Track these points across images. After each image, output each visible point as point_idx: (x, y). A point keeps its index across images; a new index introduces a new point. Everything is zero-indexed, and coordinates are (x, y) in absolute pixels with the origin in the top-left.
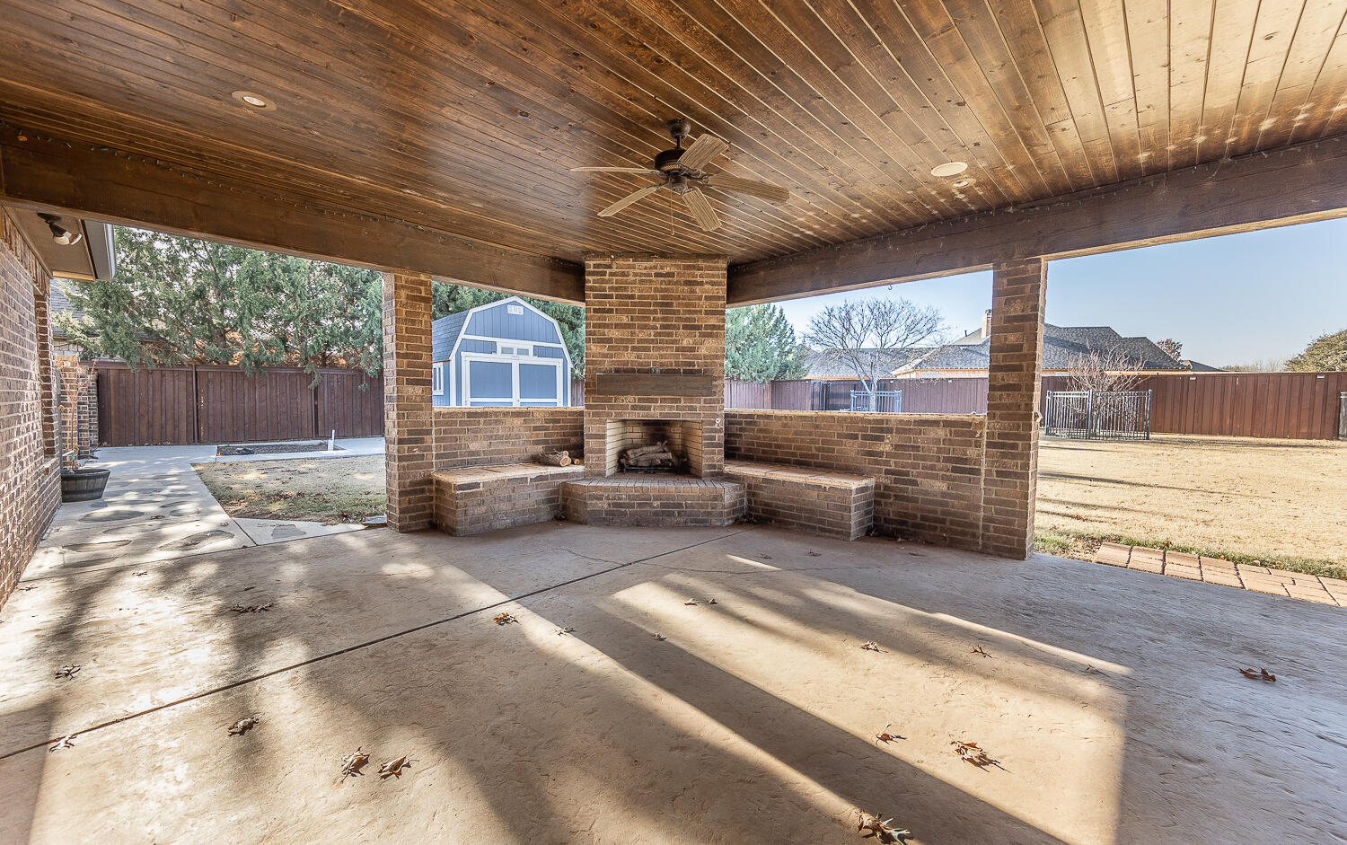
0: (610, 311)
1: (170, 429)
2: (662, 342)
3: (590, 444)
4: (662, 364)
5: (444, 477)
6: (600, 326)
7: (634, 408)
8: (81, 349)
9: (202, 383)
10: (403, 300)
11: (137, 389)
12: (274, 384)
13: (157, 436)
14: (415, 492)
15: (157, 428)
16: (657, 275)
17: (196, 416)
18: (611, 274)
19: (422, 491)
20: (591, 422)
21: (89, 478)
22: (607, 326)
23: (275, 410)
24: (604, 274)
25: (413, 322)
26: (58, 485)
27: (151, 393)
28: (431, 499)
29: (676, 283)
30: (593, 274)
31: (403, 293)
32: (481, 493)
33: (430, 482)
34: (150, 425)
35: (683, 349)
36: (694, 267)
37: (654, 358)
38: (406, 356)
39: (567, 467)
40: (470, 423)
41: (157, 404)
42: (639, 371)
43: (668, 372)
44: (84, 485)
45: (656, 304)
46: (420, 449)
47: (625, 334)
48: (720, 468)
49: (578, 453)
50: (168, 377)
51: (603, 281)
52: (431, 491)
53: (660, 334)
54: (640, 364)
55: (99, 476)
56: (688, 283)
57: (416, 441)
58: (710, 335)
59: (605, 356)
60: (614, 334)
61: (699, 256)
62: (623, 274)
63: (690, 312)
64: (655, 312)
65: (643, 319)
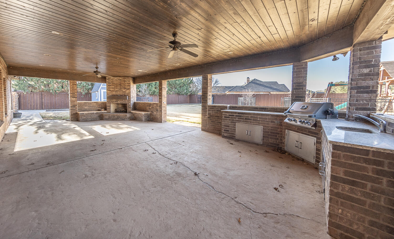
0: (111, 86)
1: (35, 106)
2: (120, 91)
3: (108, 107)
4: (120, 94)
5: (78, 113)
6: (109, 88)
7: (115, 101)
8: (14, 89)
9: (43, 96)
10: (71, 85)
11: (28, 98)
12: (60, 96)
13: (32, 108)
14: (74, 115)
15: (32, 106)
16: (118, 80)
17: (42, 103)
18: (111, 80)
19: (75, 115)
20: (108, 104)
21: (18, 114)
22: (110, 88)
23: (61, 102)
24: (110, 79)
25: (73, 88)
26: (13, 115)
27: (31, 98)
28: (77, 116)
29: (122, 81)
30: (107, 79)
31: (71, 84)
32: (85, 115)
33: (77, 113)
34: (31, 106)
35: (124, 92)
36: (125, 78)
37: (118, 93)
38: (72, 93)
39: (103, 111)
40: (85, 104)
41: (32, 101)
42: (116, 95)
43: (121, 95)
44: (17, 115)
45: (119, 84)
46: (75, 108)
47: (113, 89)
48: (130, 111)
49: (105, 109)
50: (35, 95)
51: (109, 81)
52: (77, 115)
53: (119, 89)
54: (116, 94)
55: (20, 114)
56: (124, 81)
57: (74, 107)
58: (128, 90)
59: (110, 93)
60: (111, 89)
61: (125, 77)
62: (113, 80)
63: (124, 86)
64: (119, 86)
65: (117, 87)
